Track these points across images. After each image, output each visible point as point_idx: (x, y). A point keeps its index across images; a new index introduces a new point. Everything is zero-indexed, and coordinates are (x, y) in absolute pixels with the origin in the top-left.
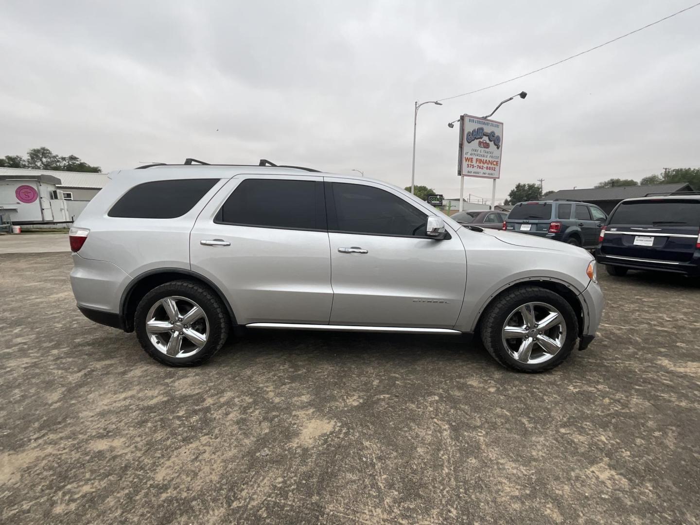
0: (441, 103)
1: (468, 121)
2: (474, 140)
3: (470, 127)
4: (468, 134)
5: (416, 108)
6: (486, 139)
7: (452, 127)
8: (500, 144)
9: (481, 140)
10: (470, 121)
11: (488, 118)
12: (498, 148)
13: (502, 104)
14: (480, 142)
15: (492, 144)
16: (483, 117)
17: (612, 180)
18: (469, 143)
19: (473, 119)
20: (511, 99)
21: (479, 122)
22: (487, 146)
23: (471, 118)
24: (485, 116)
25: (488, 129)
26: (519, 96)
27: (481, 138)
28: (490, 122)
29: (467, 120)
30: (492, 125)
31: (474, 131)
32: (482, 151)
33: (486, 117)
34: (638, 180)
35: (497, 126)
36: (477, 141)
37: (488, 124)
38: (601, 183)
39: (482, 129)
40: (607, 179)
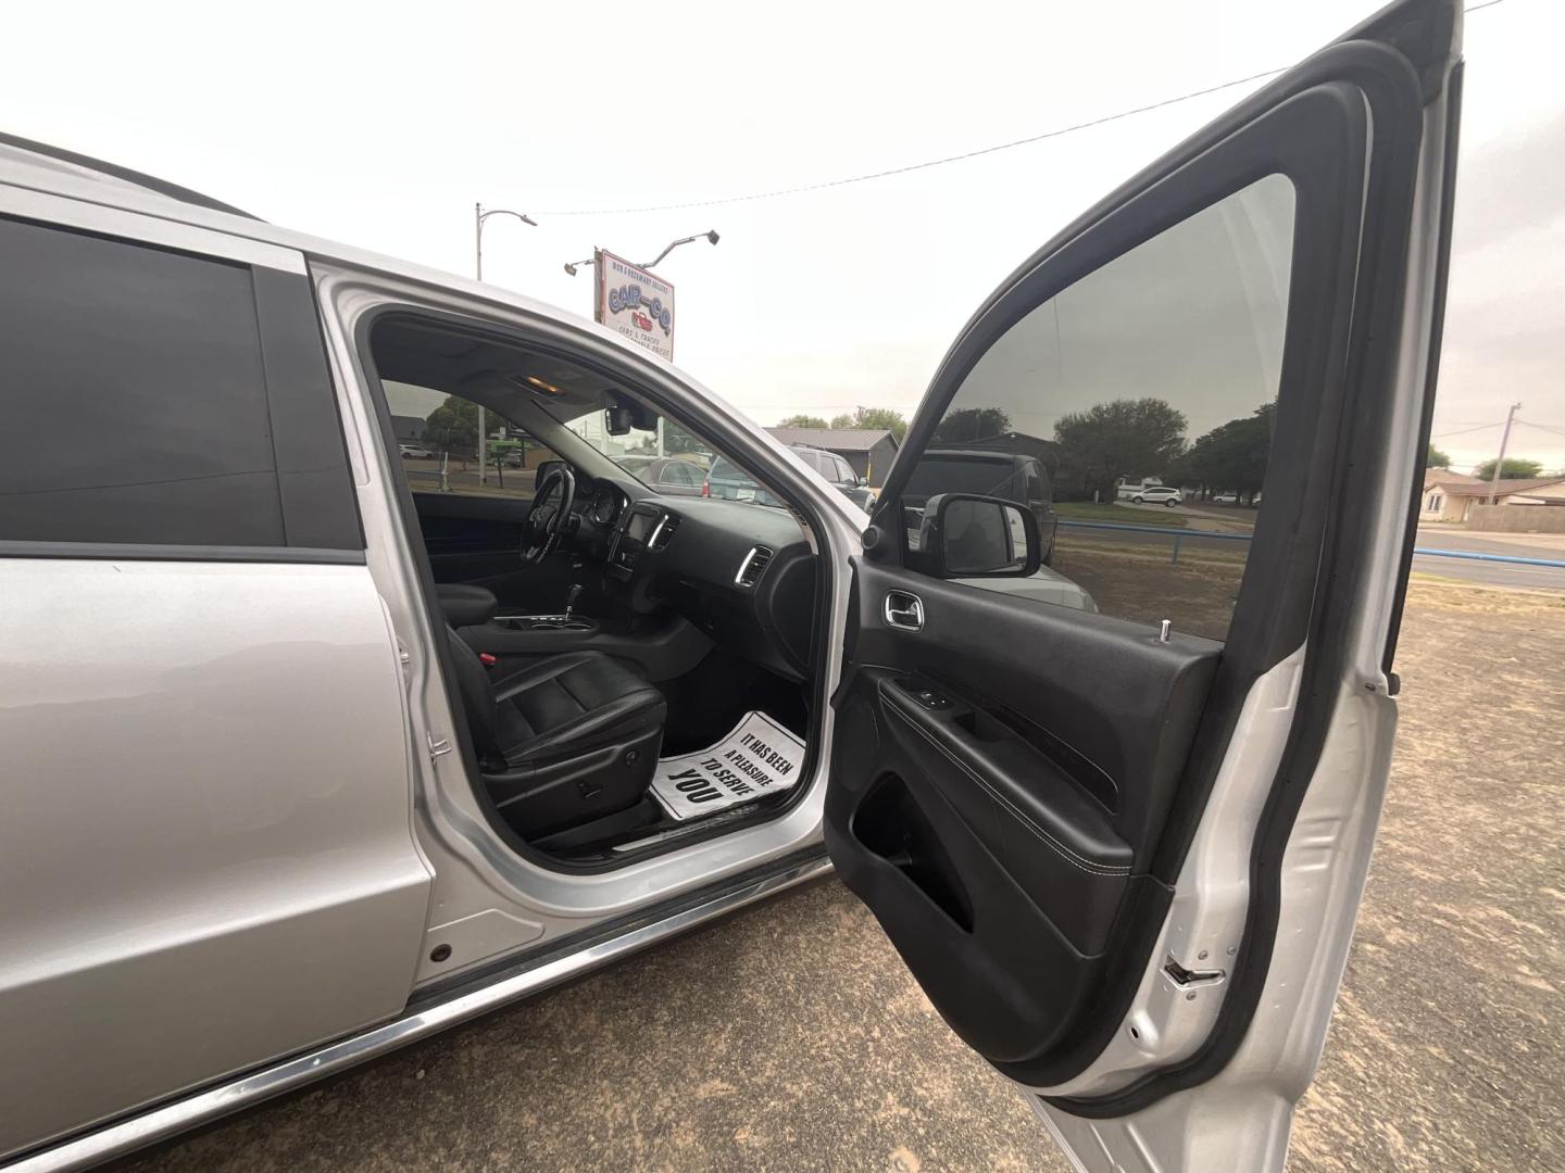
0: (536, 222)
1: (612, 265)
2: (623, 309)
3: (615, 280)
4: (611, 294)
5: (479, 217)
6: (644, 310)
7: (574, 274)
8: (671, 326)
9: (637, 312)
10: (614, 267)
11: (648, 269)
12: (667, 334)
13: (674, 245)
14: (634, 314)
15: (655, 323)
16: (639, 266)
17: (798, 417)
18: (615, 312)
19: (620, 264)
20: (691, 240)
21: (631, 274)
22: (647, 326)
23: (617, 262)
24: (642, 263)
25: (649, 292)
26: (706, 238)
27: (637, 308)
28: (653, 279)
29: (609, 262)
30: (655, 286)
31: (623, 289)
32: (639, 336)
33: (645, 266)
34: (828, 420)
35: (664, 290)
36: (628, 313)
37: (647, 282)
38: (784, 421)
39: (637, 289)
40: (791, 415)
